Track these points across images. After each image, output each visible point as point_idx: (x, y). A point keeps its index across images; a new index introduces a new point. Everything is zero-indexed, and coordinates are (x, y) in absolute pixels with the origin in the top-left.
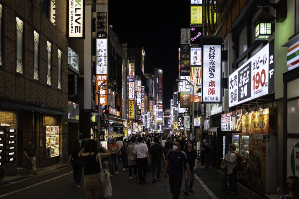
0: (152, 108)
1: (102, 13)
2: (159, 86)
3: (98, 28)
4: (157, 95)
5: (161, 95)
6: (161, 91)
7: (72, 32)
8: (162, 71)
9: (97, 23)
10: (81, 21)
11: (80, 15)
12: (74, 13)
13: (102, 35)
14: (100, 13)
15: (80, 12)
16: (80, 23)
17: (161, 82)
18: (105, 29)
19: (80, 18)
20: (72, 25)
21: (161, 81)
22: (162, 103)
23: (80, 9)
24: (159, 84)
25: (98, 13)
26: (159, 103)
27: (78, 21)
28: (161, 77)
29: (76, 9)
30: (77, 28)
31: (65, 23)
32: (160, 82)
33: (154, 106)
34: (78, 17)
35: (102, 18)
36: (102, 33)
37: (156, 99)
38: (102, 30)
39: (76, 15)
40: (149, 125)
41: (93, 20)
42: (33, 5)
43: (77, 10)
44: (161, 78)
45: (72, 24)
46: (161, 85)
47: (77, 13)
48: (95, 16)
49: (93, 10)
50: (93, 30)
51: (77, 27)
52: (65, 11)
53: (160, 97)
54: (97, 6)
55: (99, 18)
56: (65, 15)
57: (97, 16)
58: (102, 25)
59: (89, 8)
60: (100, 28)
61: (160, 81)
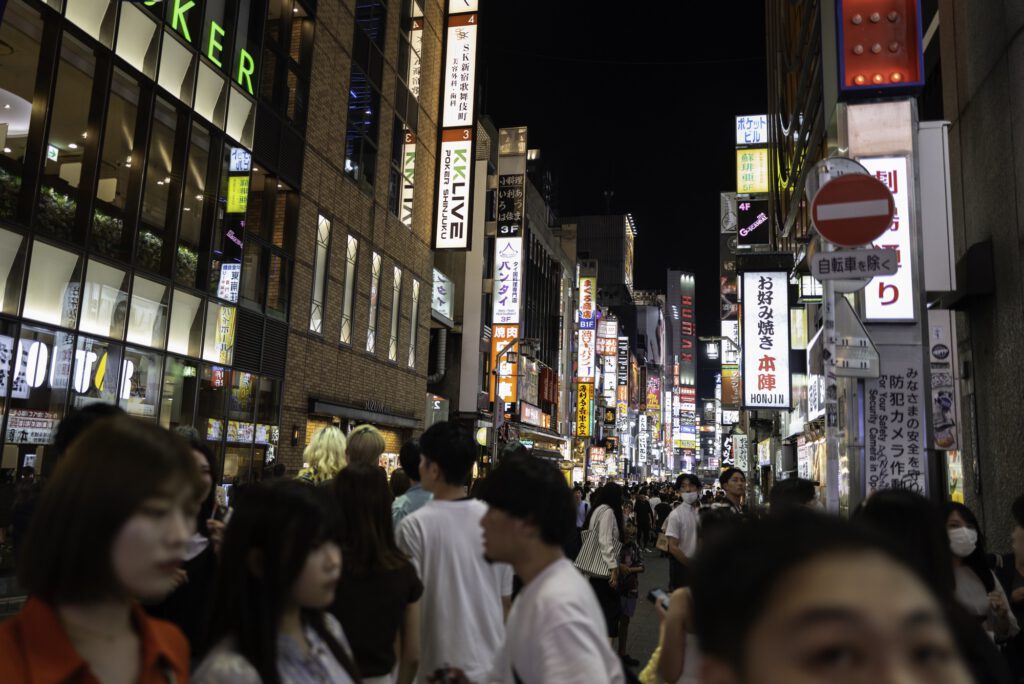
0: (657, 401)
1: (511, 176)
2: (684, 328)
3: (501, 212)
4: (676, 357)
5: (690, 356)
6: (690, 343)
7: (444, 236)
8: (692, 279)
9: (500, 200)
10: (464, 211)
11: (462, 198)
12: (451, 195)
13: (510, 229)
14: (506, 177)
15: (464, 191)
16: (461, 217)
17: (690, 316)
18: (518, 214)
19: (462, 205)
20: (445, 221)
21: (689, 311)
22: (692, 383)
23: (463, 184)
24: (684, 323)
25: (501, 178)
26: (683, 382)
27: (458, 211)
28: (689, 301)
29: (455, 185)
30: (454, 227)
31: (430, 217)
32: (685, 315)
33: (664, 395)
34: (459, 202)
35: (512, 188)
36: (509, 223)
37: (673, 370)
38: (509, 216)
39: (454, 199)
40: (645, 455)
41: (490, 195)
42: (375, 202)
43: (457, 188)
44: (690, 303)
45: (445, 218)
46: (689, 324)
47: (457, 195)
48: (495, 184)
49: (491, 171)
50: (489, 217)
51: (456, 224)
52: (431, 192)
53: (687, 362)
54: (500, 160)
55: (503, 188)
56: (430, 201)
57: (500, 184)
58: (510, 205)
59: (482, 166)
60: (505, 211)
61: (686, 313)
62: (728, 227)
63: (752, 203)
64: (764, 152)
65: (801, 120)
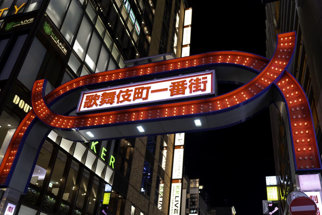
1: (194, 194)
3: (191, 205)
7: (172, 213)
9: (190, 202)
10: (179, 205)
12: (174, 200)
13: (193, 211)
14: (192, 194)
15: (179, 199)
16: (178, 207)
18: (196, 206)
19: (178, 203)
20: (172, 208)
23: (178, 197)
25: (191, 195)
27: (176, 205)
29: (176, 197)
30: (175, 210)
31: (168, 207)
34: (177, 202)
35: (194, 198)
36: (193, 209)
38: (193, 207)
41: (187, 200)
45: (172, 207)
47: (176, 200)
48: (189, 197)
49: (188, 193)
50: (187, 207)
52: (168, 199)
54: (190, 189)
55: (191, 198)
56: (168, 202)
57: (191, 197)
58: (194, 203)
59: (185, 191)
60: (192, 205)
62: (266, 211)
63: (273, 204)
64: (276, 188)
65: (287, 178)
